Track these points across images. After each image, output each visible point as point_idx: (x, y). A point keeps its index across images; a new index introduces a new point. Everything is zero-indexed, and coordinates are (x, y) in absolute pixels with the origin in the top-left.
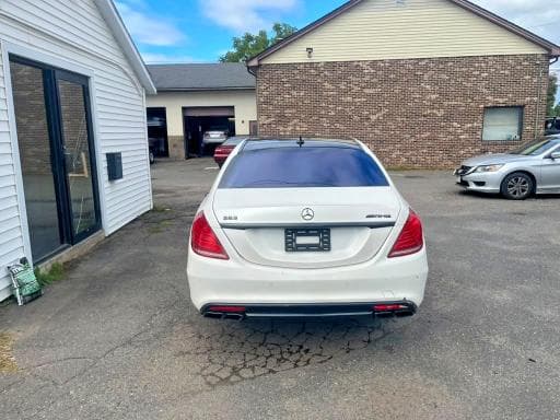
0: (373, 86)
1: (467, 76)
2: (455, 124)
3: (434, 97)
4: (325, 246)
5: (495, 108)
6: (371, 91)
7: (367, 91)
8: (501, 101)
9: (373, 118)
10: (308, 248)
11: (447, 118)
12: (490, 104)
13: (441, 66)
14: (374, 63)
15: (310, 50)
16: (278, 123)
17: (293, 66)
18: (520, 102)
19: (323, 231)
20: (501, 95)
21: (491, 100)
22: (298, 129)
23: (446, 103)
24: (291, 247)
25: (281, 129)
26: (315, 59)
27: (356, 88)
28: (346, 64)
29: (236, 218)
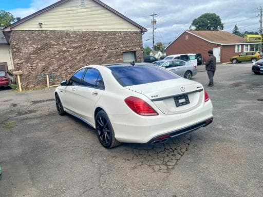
0: (76, 43)
1: (115, 39)
2: (113, 59)
3: (103, 48)
4: (187, 102)
5: (126, 52)
6: (75, 45)
7: (74, 45)
8: (128, 49)
9: (78, 58)
10: (183, 104)
11: (110, 57)
12: (124, 51)
13: (104, 35)
14: (75, 32)
15: (41, 24)
16: (27, 62)
17: (32, 32)
18: (134, 50)
19: (185, 96)
20: (128, 47)
21: (125, 49)
22: (39, 65)
23: (108, 51)
24: (178, 105)
25: (29, 65)
26: (44, 29)
27: (68, 44)
28: (61, 32)
29: (157, 96)
